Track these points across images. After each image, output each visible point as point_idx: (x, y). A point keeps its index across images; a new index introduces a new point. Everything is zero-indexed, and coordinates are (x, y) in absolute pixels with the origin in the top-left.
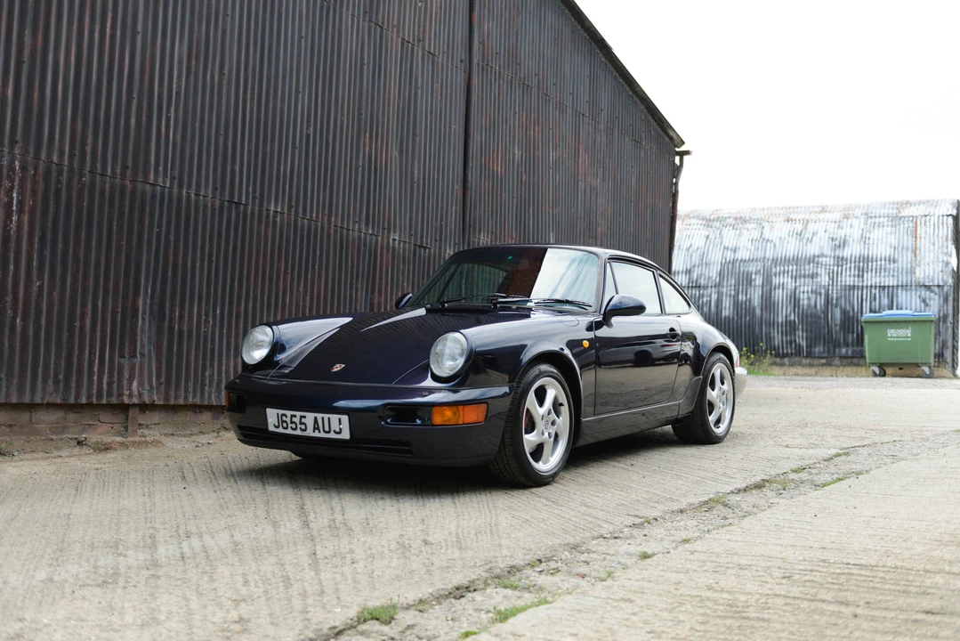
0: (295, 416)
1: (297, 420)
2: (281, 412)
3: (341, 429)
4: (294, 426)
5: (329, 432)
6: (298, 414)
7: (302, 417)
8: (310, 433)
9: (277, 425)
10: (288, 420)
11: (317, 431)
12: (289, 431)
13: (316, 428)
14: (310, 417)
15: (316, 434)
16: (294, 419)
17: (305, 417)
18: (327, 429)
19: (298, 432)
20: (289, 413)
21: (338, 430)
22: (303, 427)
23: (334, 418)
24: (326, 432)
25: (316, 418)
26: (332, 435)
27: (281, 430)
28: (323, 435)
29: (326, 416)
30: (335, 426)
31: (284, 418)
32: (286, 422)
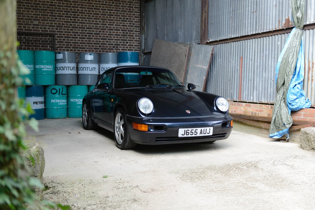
0: (193, 130)
1: (194, 131)
2: (186, 129)
3: (210, 132)
4: (192, 133)
5: (205, 134)
6: (194, 129)
7: (196, 130)
8: (198, 135)
9: (184, 134)
10: (190, 132)
11: (201, 134)
12: (190, 136)
13: (201, 133)
14: (199, 129)
15: (201, 135)
16: (192, 131)
17: (197, 130)
18: (205, 133)
19: (194, 135)
20: (190, 129)
21: (209, 132)
22: (196, 133)
23: (208, 128)
24: (204, 134)
25: (201, 129)
26: (207, 135)
27: (185, 136)
28: (203, 135)
29: (205, 128)
30: (208, 132)
31: (188, 131)
32: (189, 133)
